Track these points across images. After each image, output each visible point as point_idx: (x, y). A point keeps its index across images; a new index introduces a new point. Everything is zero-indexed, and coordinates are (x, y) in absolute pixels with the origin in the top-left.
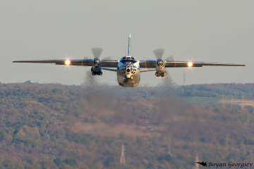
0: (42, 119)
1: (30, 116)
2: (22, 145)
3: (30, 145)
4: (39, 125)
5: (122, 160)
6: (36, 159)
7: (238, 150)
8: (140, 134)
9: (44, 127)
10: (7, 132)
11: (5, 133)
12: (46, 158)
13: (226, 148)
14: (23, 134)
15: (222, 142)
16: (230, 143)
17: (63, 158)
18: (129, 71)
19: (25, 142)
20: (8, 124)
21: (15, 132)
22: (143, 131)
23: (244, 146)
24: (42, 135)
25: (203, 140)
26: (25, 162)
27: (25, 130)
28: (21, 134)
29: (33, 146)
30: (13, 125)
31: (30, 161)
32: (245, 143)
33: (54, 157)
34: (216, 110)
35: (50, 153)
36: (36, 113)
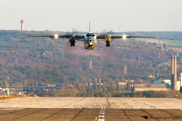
0: (54, 47)
1: (48, 46)
2: (44, 60)
3: (48, 60)
4: (52, 50)
5: (91, 67)
6: (51, 66)
7: (144, 63)
8: (99, 55)
9: (55, 51)
10: (37, 53)
11: (36, 54)
12: (56, 66)
13: (139, 62)
14: (45, 54)
15: (137, 58)
16: (141, 59)
17: (63, 65)
18: (91, 41)
19: (46, 58)
20: (38, 50)
21: (41, 54)
22: (101, 53)
23: (147, 60)
24: (54, 55)
25: (128, 57)
26: (46, 68)
27: (46, 53)
28: (44, 54)
29: (50, 60)
30: (40, 50)
31: (48, 67)
32: (148, 59)
33: (59, 65)
34: (134, 44)
35: (58, 64)
36: (51, 45)
